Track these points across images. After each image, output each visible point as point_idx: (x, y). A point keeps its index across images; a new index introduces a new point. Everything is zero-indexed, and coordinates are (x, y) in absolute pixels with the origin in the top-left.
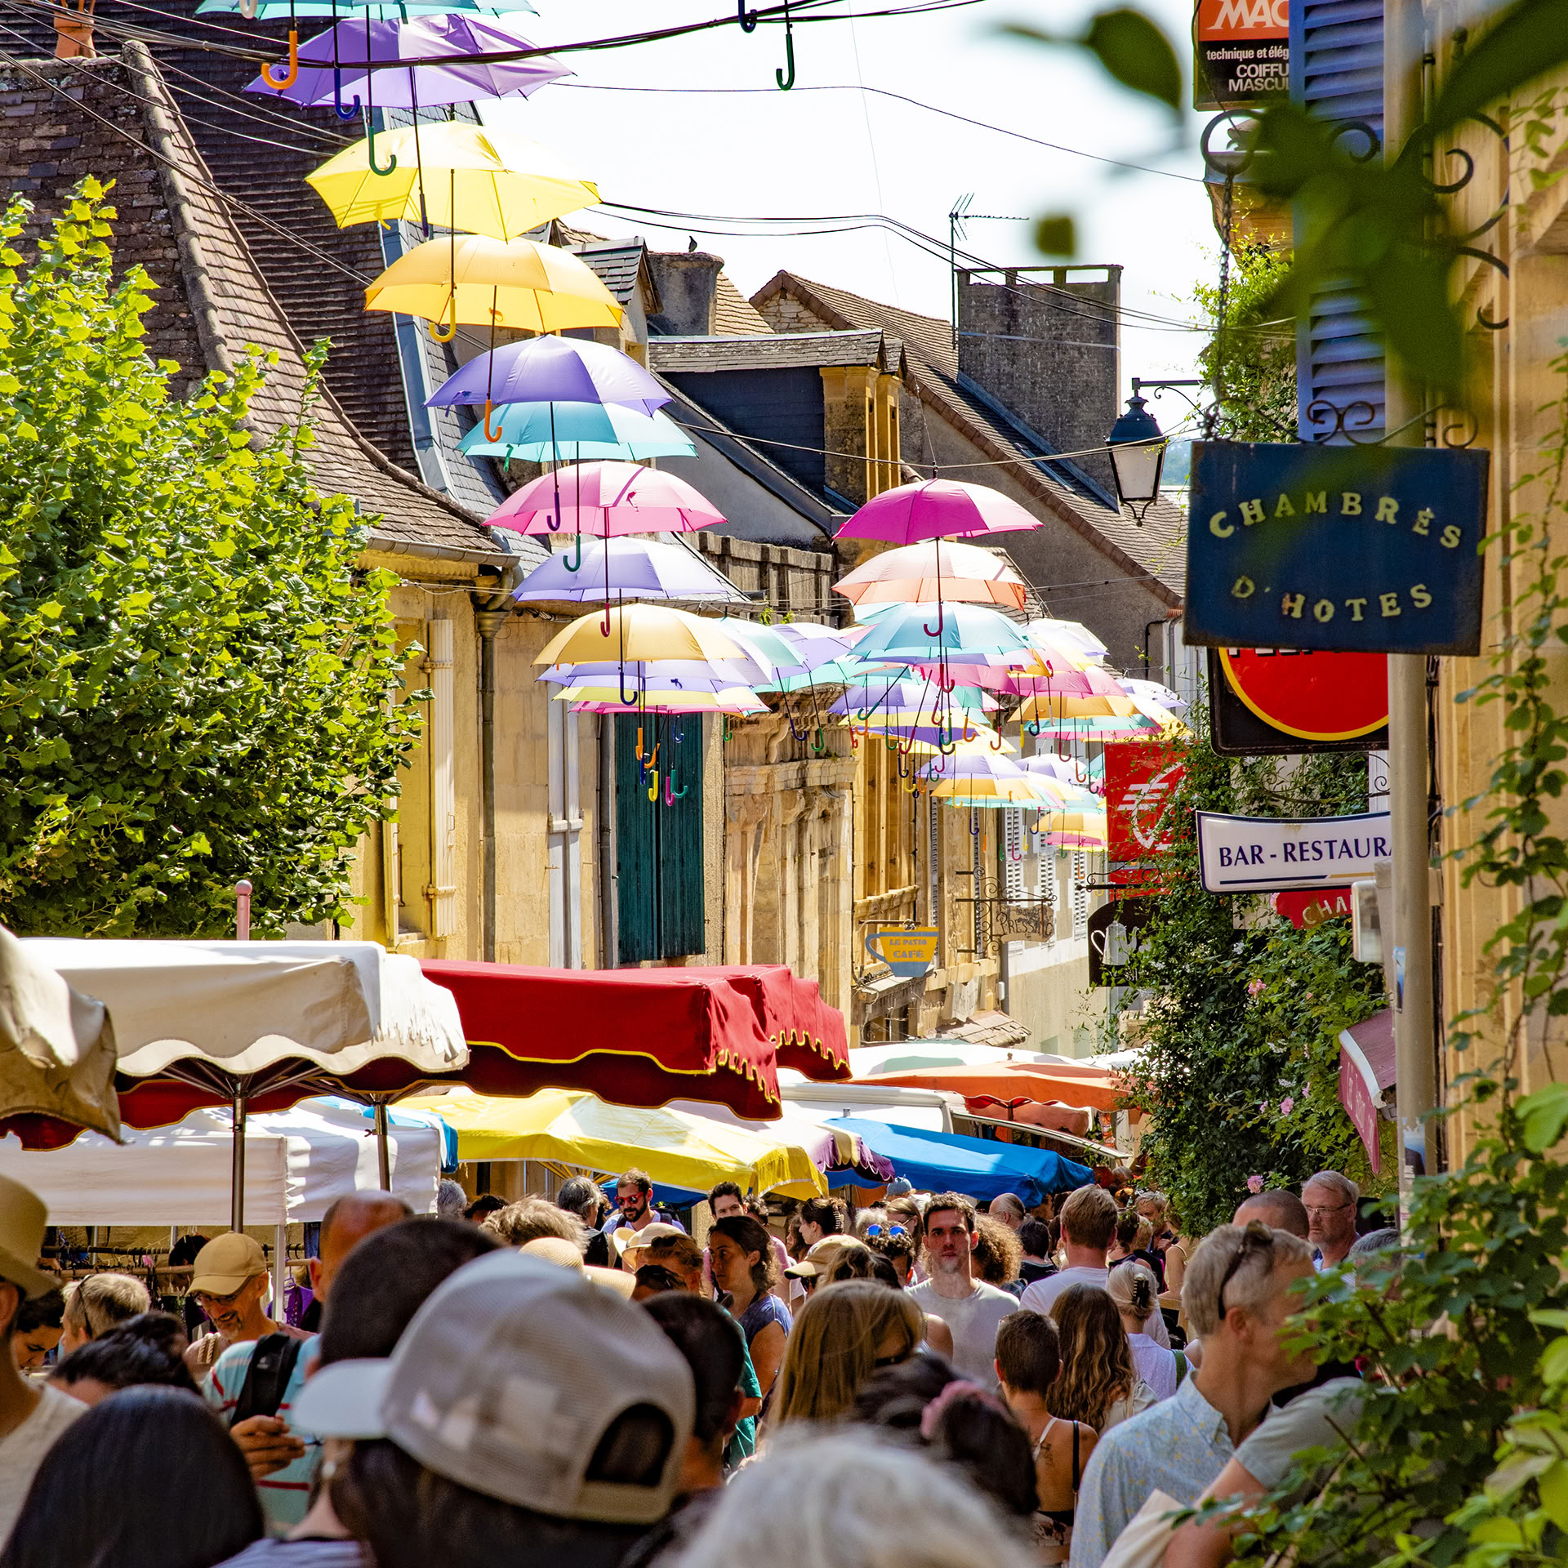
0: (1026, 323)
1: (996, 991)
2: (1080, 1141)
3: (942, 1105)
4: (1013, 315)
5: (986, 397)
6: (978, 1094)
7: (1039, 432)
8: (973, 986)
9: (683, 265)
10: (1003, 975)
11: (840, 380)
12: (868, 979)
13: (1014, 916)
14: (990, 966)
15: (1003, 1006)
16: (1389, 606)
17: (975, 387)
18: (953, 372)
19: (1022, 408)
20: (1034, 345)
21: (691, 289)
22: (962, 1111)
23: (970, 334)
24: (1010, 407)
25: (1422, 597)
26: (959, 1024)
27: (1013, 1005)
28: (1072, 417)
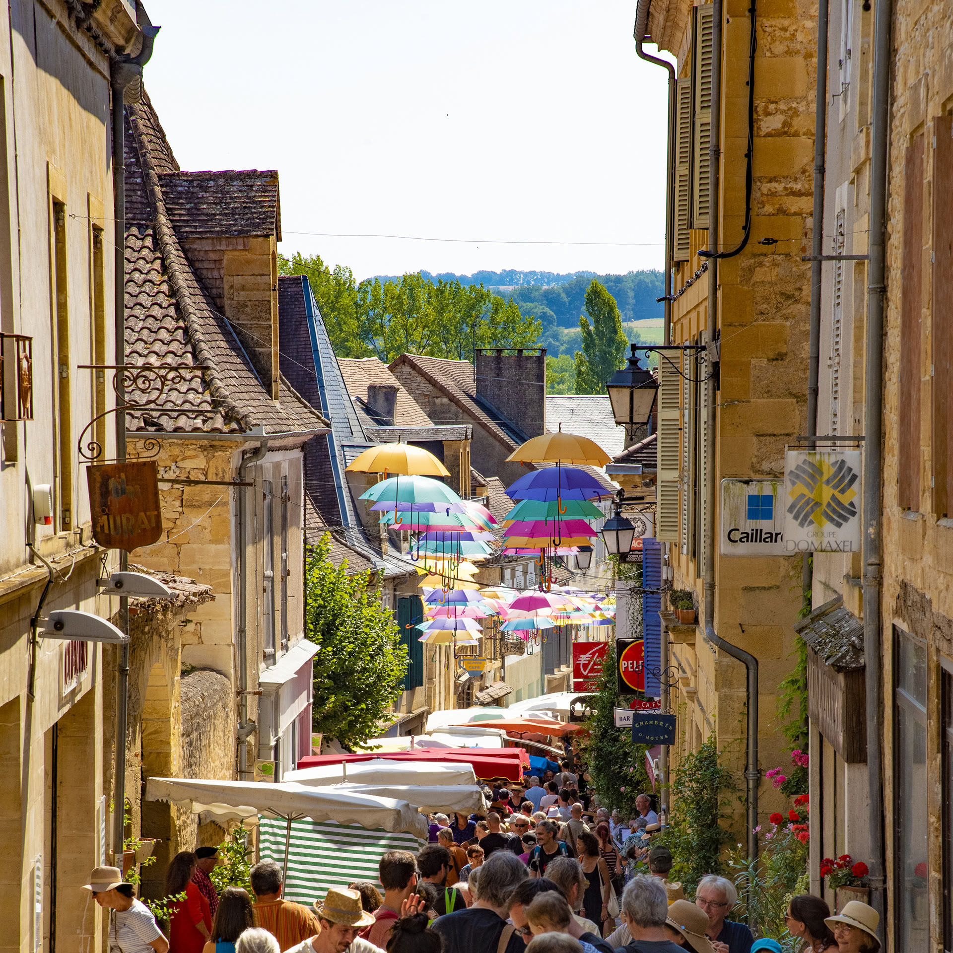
0: (506, 373)
1: (500, 673)
2: (546, 747)
3: (500, 736)
4: (500, 369)
5: (488, 405)
6: (510, 729)
7: (511, 420)
8: (493, 672)
9: (384, 390)
10: (503, 667)
11: (451, 446)
12: (460, 676)
13: (509, 645)
14: (498, 663)
15: (503, 679)
16: (661, 738)
17: (483, 400)
18: (474, 395)
19: (503, 409)
20: (509, 383)
21: (387, 399)
22: (506, 737)
23: (481, 377)
24: (498, 409)
25: (666, 736)
26: (487, 688)
27: (506, 679)
28: (525, 414)
